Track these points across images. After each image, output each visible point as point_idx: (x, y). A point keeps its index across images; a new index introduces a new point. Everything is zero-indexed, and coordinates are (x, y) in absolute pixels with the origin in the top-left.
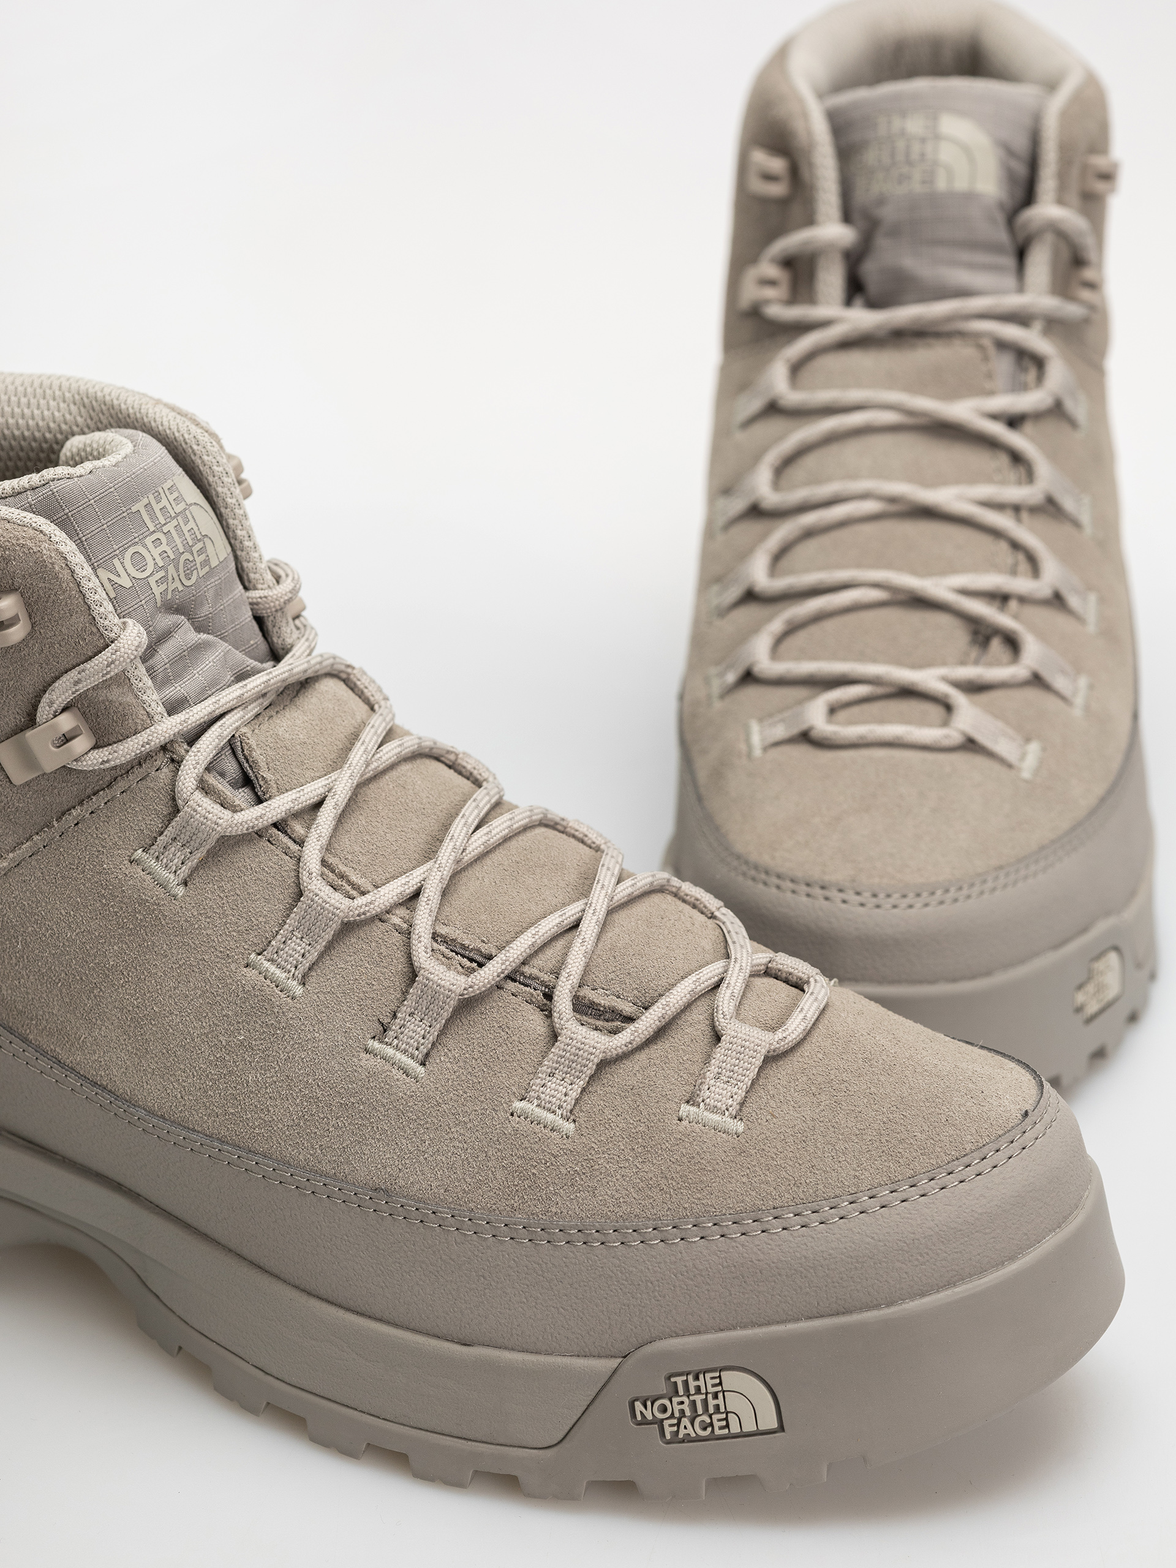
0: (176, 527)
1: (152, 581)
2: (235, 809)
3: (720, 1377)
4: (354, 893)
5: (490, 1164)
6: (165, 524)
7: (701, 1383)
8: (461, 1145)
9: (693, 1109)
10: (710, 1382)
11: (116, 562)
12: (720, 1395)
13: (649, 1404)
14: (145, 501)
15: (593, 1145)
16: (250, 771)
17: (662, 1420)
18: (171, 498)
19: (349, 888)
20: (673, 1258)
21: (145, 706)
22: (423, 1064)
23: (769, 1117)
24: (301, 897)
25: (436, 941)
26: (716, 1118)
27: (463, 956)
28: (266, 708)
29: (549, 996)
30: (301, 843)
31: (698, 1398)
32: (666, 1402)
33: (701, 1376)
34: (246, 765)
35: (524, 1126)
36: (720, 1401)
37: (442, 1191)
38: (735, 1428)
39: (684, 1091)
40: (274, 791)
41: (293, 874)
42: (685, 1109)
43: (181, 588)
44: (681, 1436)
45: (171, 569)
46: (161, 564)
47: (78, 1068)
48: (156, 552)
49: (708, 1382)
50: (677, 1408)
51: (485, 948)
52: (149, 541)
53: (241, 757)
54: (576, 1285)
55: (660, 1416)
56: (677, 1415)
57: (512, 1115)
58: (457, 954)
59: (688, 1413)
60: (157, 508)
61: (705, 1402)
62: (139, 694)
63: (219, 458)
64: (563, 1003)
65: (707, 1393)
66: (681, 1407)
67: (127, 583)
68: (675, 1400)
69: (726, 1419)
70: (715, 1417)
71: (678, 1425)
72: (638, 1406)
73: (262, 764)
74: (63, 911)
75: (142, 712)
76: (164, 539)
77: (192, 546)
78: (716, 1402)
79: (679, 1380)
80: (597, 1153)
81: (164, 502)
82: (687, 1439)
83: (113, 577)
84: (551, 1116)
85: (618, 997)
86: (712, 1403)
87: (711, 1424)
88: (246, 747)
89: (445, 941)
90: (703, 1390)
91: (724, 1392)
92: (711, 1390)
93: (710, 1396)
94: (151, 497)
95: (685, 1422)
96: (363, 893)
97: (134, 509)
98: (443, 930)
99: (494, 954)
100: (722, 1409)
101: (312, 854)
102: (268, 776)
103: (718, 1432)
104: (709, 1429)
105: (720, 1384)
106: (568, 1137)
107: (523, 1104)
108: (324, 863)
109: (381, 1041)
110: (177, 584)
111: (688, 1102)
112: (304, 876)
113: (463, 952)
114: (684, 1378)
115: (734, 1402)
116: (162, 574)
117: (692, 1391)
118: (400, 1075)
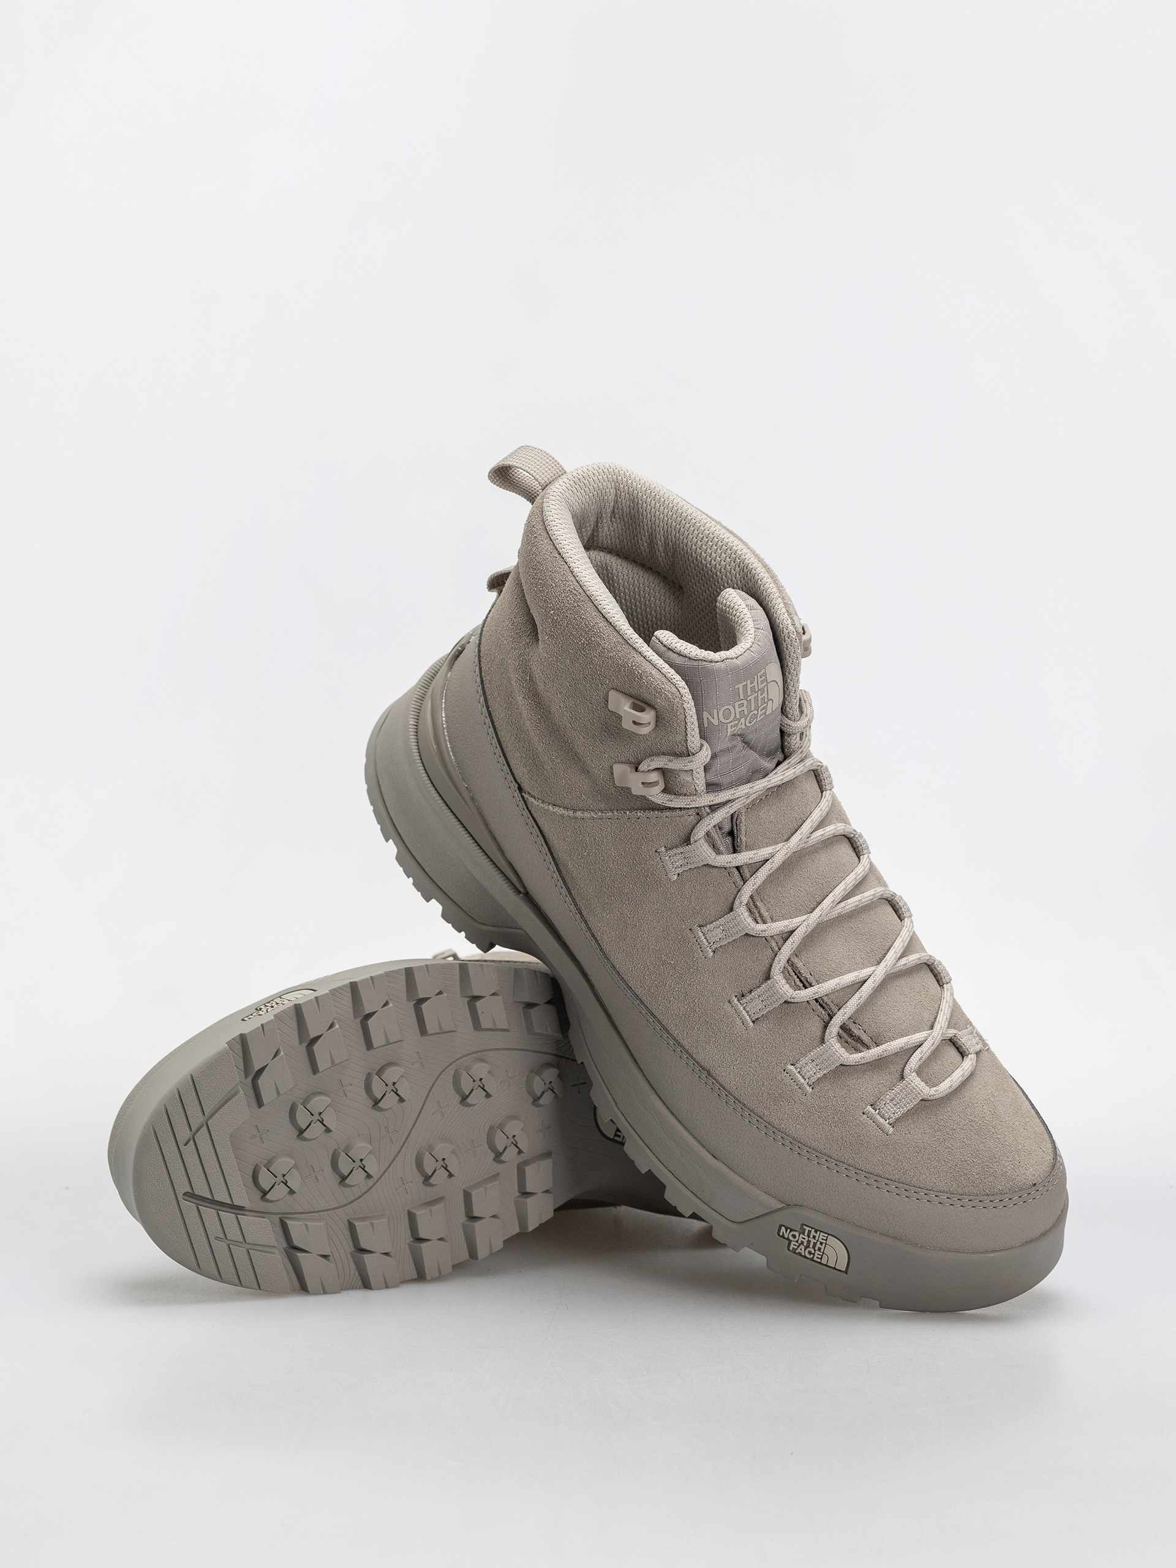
0: (755, 697)
1: (729, 725)
2: (718, 852)
3: (827, 1237)
4: (759, 919)
5: (763, 1088)
6: (750, 696)
7: (817, 1235)
8: (753, 1072)
9: (873, 1111)
10: (821, 1237)
12: (824, 1245)
13: (789, 1230)
14: (744, 684)
15: (816, 1106)
16: (736, 831)
17: (792, 1241)
18: (760, 680)
19: (757, 915)
20: (828, 1178)
21: (696, 785)
22: (753, 1022)
23: (907, 1132)
24: (731, 912)
25: (788, 963)
26: (882, 1120)
27: (798, 977)
29: (831, 1017)
30: (745, 881)
31: (813, 1241)
32: (797, 1234)
33: (818, 1232)
34: (735, 828)
35: (788, 1080)
36: (823, 1247)
37: (735, 1088)
38: (824, 1261)
39: (871, 1100)
40: (744, 848)
41: (733, 896)
42: (869, 1108)
44: (797, 1252)
45: (743, 720)
46: (738, 717)
47: (589, 923)
48: (738, 710)
49: (821, 1236)
50: (801, 1239)
51: (810, 979)
53: (734, 823)
54: (778, 1165)
55: (791, 1238)
56: (800, 1242)
57: (784, 1070)
58: (796, 974)
59: (805, 1244)
60: (749, 687)
61: (815, 1244)
63: (796, 649)
64: (834, 1028)
65: (818, 1241)
66: (803, 1240)
67: (716, 723)
68: (802, 1236)
69: (822, 1256)
70: (817, 1252)
71: (798, 1246)
72: (783, 1229)
73: (743, 832)
74: (613, 854)
75: (693, 787)
78: (820, 1246)
79: (807, 1229)
80: (816, 1111)
81: (755, 683)
82: (800, 1254)
83: (710, 718)
84: (802, 1080)
85: (865, 1032)
86: (818, 1245)
87: (814, 1254)
88: (739, 820)
89: (793, 965)
90: (817, 1239)
91: (826, 1244)
92: (820, 1240)
93: (819, 1243)
94: (749, 681)
95: (802, 1247)
96: (764, 922)
97: (736, 687)
98: (795, 960)
99: (813, 984)
100: (822, 1251)
101: (748, 890)
102: (744, 839)
103: (815, 1259)
104: (812, 1256)
105: (826, 1240)
106: (806, 1095)
107: (792, 1068)
108: (751, 897)
109: (738, 1001)
111: (872, 1105)
112: (737, 902)
113: (799, 975)
114: (810, 1229)
115: (828, 1251)
116: (736, 722)
117: (811, 1236)
118: (739, 1022)
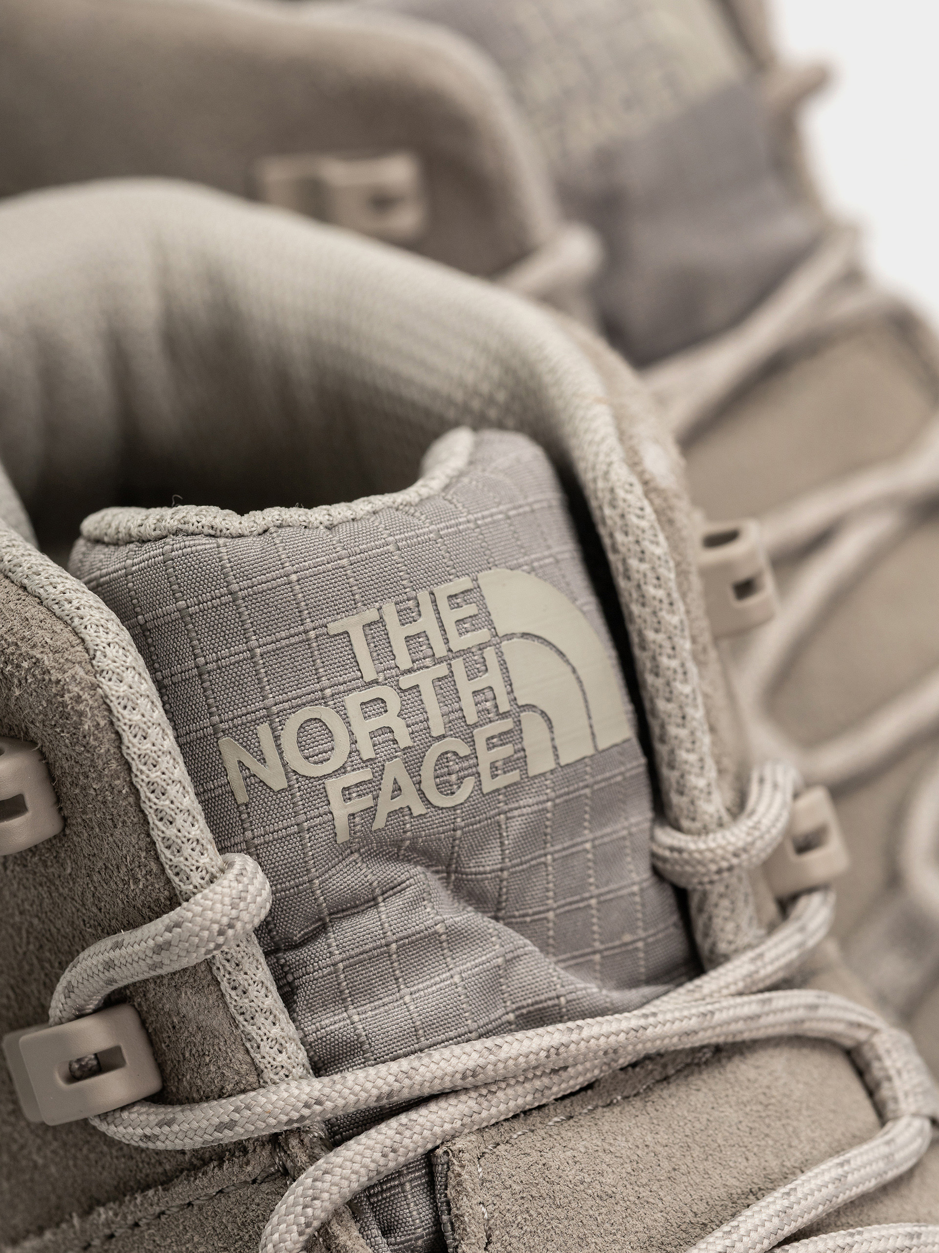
0: (439, 679)
1: (334, 787)
6: (409, 671)
11: (264, 731)
14: (371, 615)
18: (450, 617)
21: (248, 1045)
28: (564, 1098)
43: (419, 809)
45: (395, 770)
46: (367, 752)
48: (363, 728)
52: (353, 701)
60: (397, 633)
62: (241, 1018)
67: (277, 782)
75: (241, 1055)
76: (393, 701)
77: (475, 725)
81: (427, 623)
83: (249, 761)
88: (456, 1180)
94: (392, 608)
97: (334, 628)
110: (410, 799)
116: (365, 775)
